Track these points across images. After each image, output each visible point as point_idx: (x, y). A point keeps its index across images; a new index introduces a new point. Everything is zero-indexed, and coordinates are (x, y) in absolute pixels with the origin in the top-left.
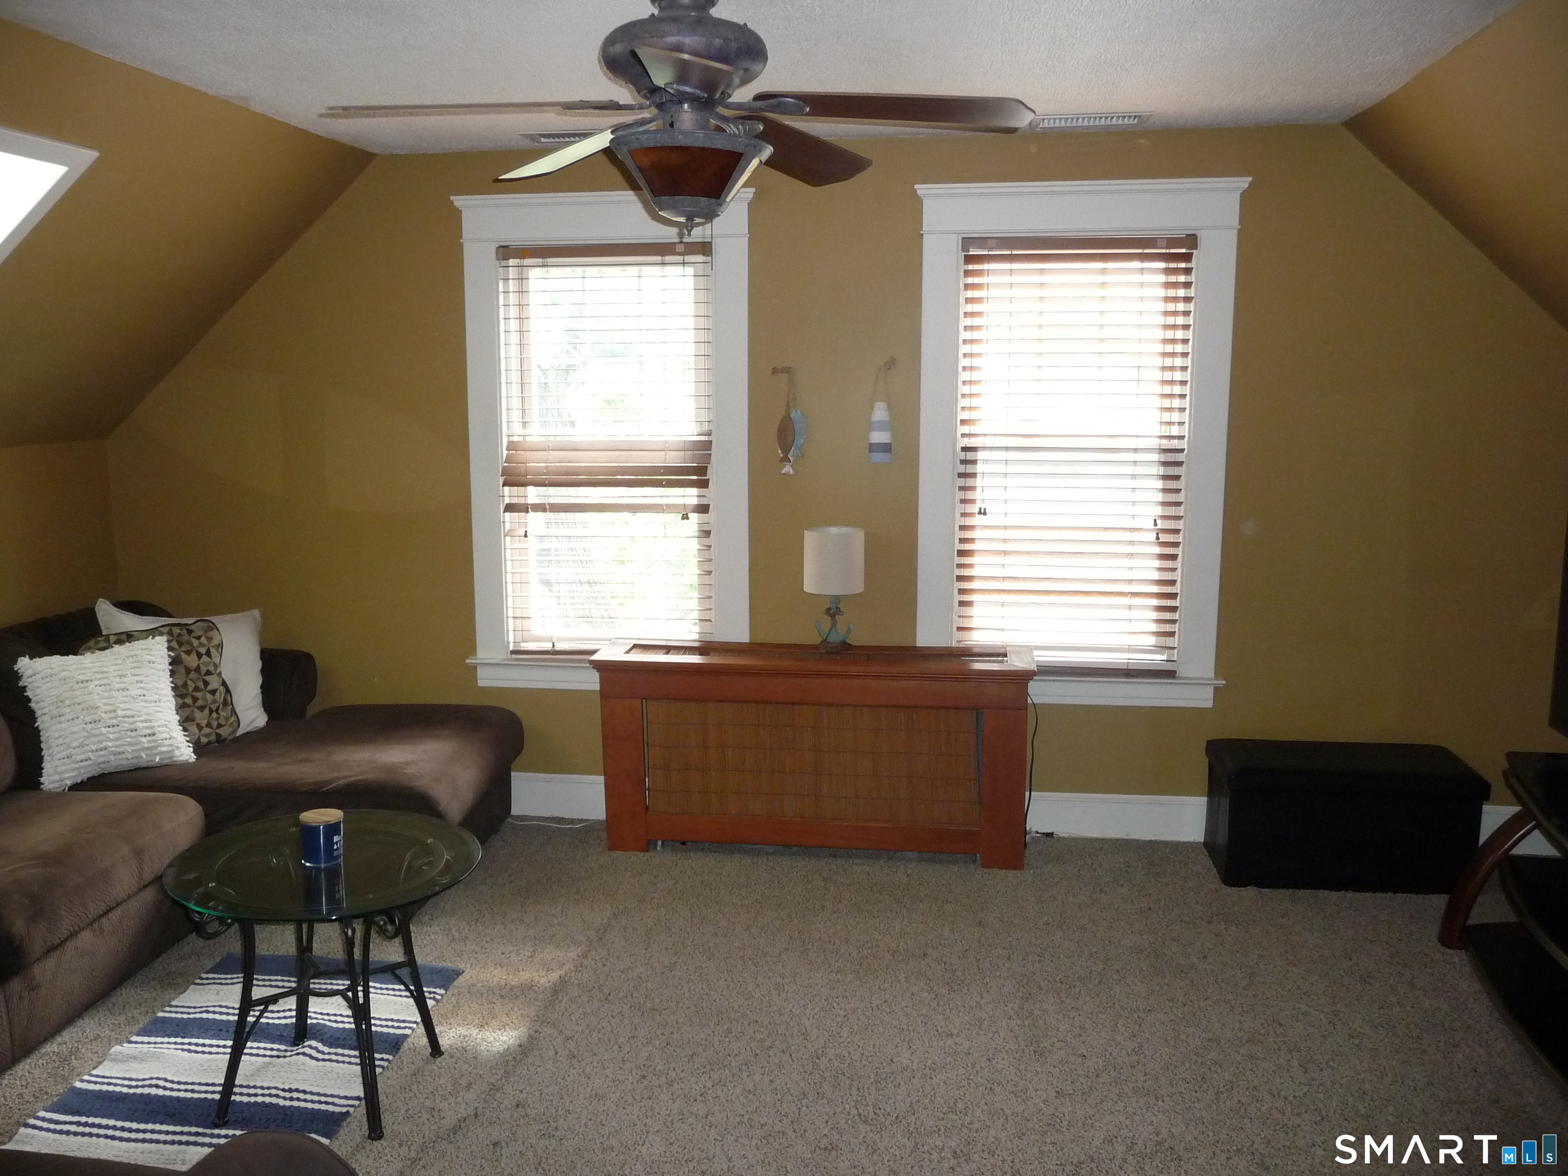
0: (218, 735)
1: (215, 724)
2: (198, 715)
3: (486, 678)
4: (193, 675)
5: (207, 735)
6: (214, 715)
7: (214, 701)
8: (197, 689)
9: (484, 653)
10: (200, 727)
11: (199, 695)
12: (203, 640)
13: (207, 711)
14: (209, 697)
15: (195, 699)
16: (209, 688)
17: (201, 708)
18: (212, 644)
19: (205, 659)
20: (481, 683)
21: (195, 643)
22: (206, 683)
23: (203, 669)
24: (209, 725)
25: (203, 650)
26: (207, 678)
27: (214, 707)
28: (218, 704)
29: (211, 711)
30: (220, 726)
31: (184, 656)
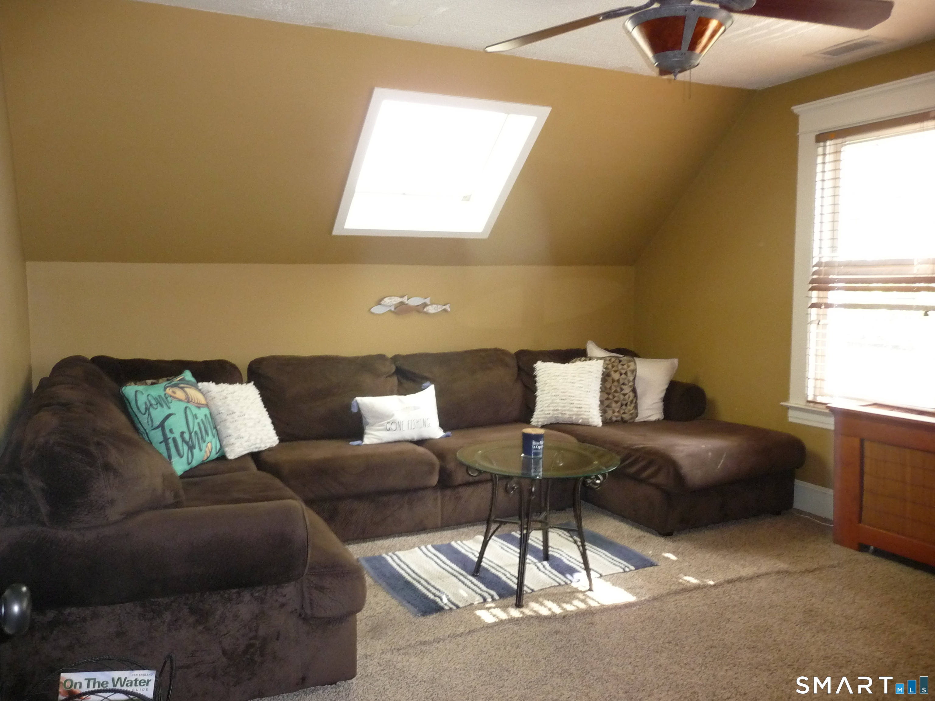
0: (622, 418)
1: (622, 412)
2: (614, 405)
3: (794, 417)
4: (615, 383)
5: (617, 417)
6: (624, 407)
7: (624, 400)
8: (616, 391)
9: (793, 402)
10: (614, 412)
11: (616, 394)
12: (625, 367)
13: (619, 404)
14: (622, 397)
15: (614, 397)
16: (623, 392)
17: (616, 402)
18: (629, 369)
19: (623, 376)
20: (790, 420)
21: (620, 367)
22: (622, 390)
23: (621, 382)
24: (619, 412)
25: (623, 372)
26: (623, 387)
27: (624, 403)
28: (626, 402)
29: (622, 405)
30: (624, 413)
31: (612, 373)
